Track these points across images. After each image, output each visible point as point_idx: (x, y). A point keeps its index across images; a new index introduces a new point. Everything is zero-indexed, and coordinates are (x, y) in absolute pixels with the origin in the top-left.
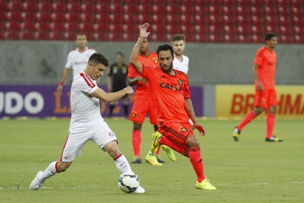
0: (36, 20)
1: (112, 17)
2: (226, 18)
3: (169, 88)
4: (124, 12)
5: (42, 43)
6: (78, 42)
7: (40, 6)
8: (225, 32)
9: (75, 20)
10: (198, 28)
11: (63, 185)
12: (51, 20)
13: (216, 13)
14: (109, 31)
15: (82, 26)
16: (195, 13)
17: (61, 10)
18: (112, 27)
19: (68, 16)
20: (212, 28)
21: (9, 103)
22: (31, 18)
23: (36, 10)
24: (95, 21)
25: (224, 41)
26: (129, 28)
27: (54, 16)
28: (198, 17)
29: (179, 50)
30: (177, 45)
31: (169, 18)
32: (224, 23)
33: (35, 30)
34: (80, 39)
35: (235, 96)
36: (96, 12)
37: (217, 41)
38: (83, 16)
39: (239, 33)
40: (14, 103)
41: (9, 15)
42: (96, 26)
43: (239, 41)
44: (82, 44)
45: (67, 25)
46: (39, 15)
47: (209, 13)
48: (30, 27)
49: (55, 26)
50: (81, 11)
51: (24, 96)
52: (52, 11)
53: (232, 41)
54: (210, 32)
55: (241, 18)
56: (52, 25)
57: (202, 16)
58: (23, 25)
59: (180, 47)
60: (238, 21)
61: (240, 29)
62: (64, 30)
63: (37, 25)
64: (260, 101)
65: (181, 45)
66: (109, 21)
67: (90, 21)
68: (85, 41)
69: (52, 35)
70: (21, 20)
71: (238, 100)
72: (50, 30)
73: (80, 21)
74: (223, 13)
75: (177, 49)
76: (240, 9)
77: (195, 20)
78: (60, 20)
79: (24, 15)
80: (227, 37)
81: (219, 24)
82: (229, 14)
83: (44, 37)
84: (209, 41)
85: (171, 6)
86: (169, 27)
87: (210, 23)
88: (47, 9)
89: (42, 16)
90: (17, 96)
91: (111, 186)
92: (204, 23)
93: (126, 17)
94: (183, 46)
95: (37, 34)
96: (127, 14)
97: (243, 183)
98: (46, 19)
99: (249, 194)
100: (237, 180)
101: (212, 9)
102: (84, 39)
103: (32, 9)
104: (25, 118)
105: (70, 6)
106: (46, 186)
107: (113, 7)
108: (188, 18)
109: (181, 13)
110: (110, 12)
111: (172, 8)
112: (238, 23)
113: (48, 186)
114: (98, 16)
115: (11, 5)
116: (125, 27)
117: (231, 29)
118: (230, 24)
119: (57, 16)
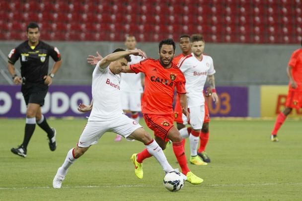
0: (82, 21)
1: (157, 18)
2: (271, 19)
3: (159, 81)
4: (169, 13)
5: (88, 43)
6: (127, 43)
7: (86, 7)
8: (269, 33)
9: (121, 21)
10: (243, 29)
11: (109, 184)
12: (97, 21)
13: (261, 14)
14: (155, 32)
15: (127, 27)
16: (240, 14)
17: (107, 11)
18: (157, 28)
19: (113, 17)
20: (257, 29)
21: (55, 103)
22: (77, 19)
23: (83, 11)
24: (141, 22)
25: (269, 42)
26: (174, 29)
27: (100, 17)
28: (243, 19)
29: (199, 51)
30: (196, 46)
31: (215, 19)
32: (269, 24)
33: (81, 31)
34: (129, 41)
35: (280, 97)
36: (141, 13)
37: (262, 42)
38: (129, 17)
39: (284, 34)
40: (60, 103)
41: (56, 16)
42: (142, 27)
43: (283, 42)
44: (131, 45)
45: (112, 26)
46: (85, 16)
47: (254, 14)
48: (76, 28)
49: (102, 27)
50: (127, 13)
51: (70, 95)
52: (98, 12)
53: (277, 42)
54: (255, 33)
55: (286, 19)
56: (98, 26)
57: (247, 17)
58: (69, 26)
59: (199, 48)
60: (283, 22)
61: (285, 30)
62: (110, 31)
63: (83, 26)
64: (291, 101)
65: (200, 46)
66: (155, 23)
67: (135, 22)
68: (134, 43)
69: (98, 36)
70: (67, 21)
71: (283, 100)
72: (96, 31)
73: (126, 22)
74: (268, 15)
75: (196, 50)
76: (285, 10)
77: (240, 21)
78: (106, 21)
79: (70, 16)
80: (272, 38)
81: (264, 26)
82: (275, 15)
83: (90, 38)
84: (254, 42)
85: (216, 7)
86: (214, 29)
87: (255, 24)
88: (93, 10)
89: (88, 17)
90: (63, 96)
91: (157, 185)
92: (250, 24)
93: (172, 18)
94: (203, 47)
95: (83, 35)
96: (173, 15)
97: (288, 182)
98: (92, 21)
99: (294, 193)
100: (282, 180)
101: (257, 10)
102: (133, 41)
103: (79, 11)
104: (71, 118)
105: (115, 7)
106: (92, 185)
107: (158, 8)
108: (232, 19)
109: (226, 14)
110: (156, 13)
111: (217, 10)
112: (283, 24)
113: (94, 185)
114: (144, 18)
115: (57, 6)
116: (171, 28)
117: (276, 30)
118: (275, 25)
119: (103, 18)
